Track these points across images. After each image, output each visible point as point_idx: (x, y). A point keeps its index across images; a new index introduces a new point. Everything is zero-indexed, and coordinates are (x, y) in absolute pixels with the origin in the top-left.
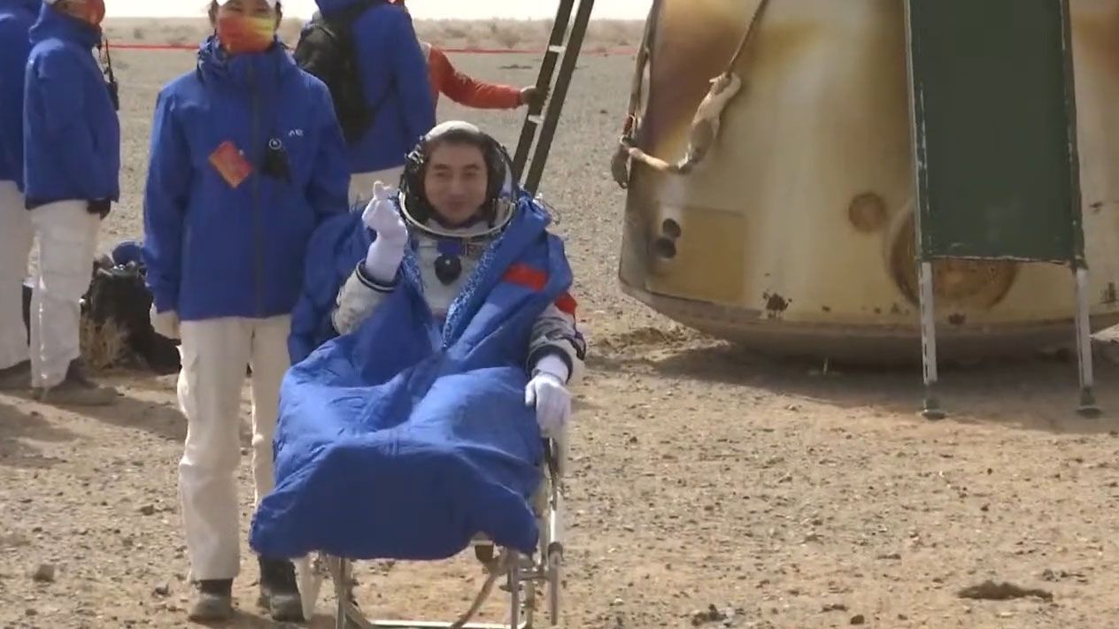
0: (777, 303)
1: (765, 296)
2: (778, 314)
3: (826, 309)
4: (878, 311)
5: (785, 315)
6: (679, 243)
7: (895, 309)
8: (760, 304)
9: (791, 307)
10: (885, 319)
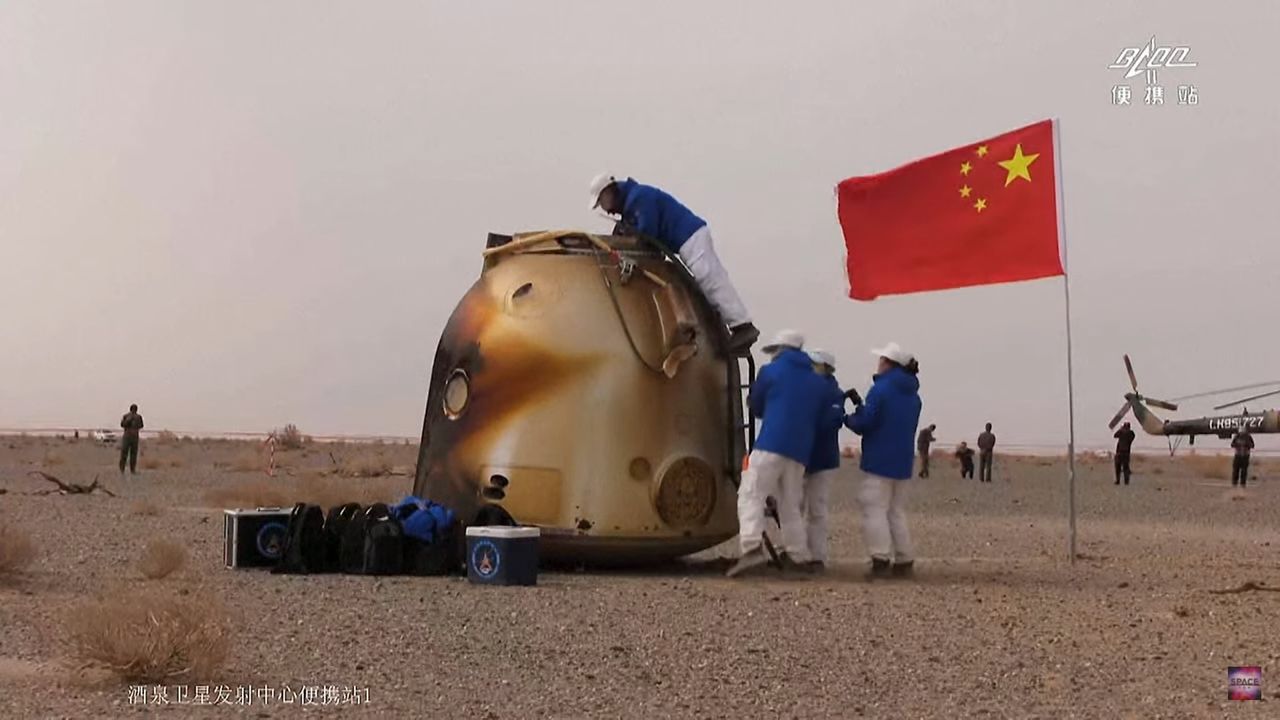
0: (585, 525)
1: (577, 520)
2: (586, 532)
3: (617, 528)
4: (647, 528)
5: (590, 532)
6: (506, 490)
7: (656, 528)
8: (573, 525)
9: (594, 526)
10: (651, 533)
